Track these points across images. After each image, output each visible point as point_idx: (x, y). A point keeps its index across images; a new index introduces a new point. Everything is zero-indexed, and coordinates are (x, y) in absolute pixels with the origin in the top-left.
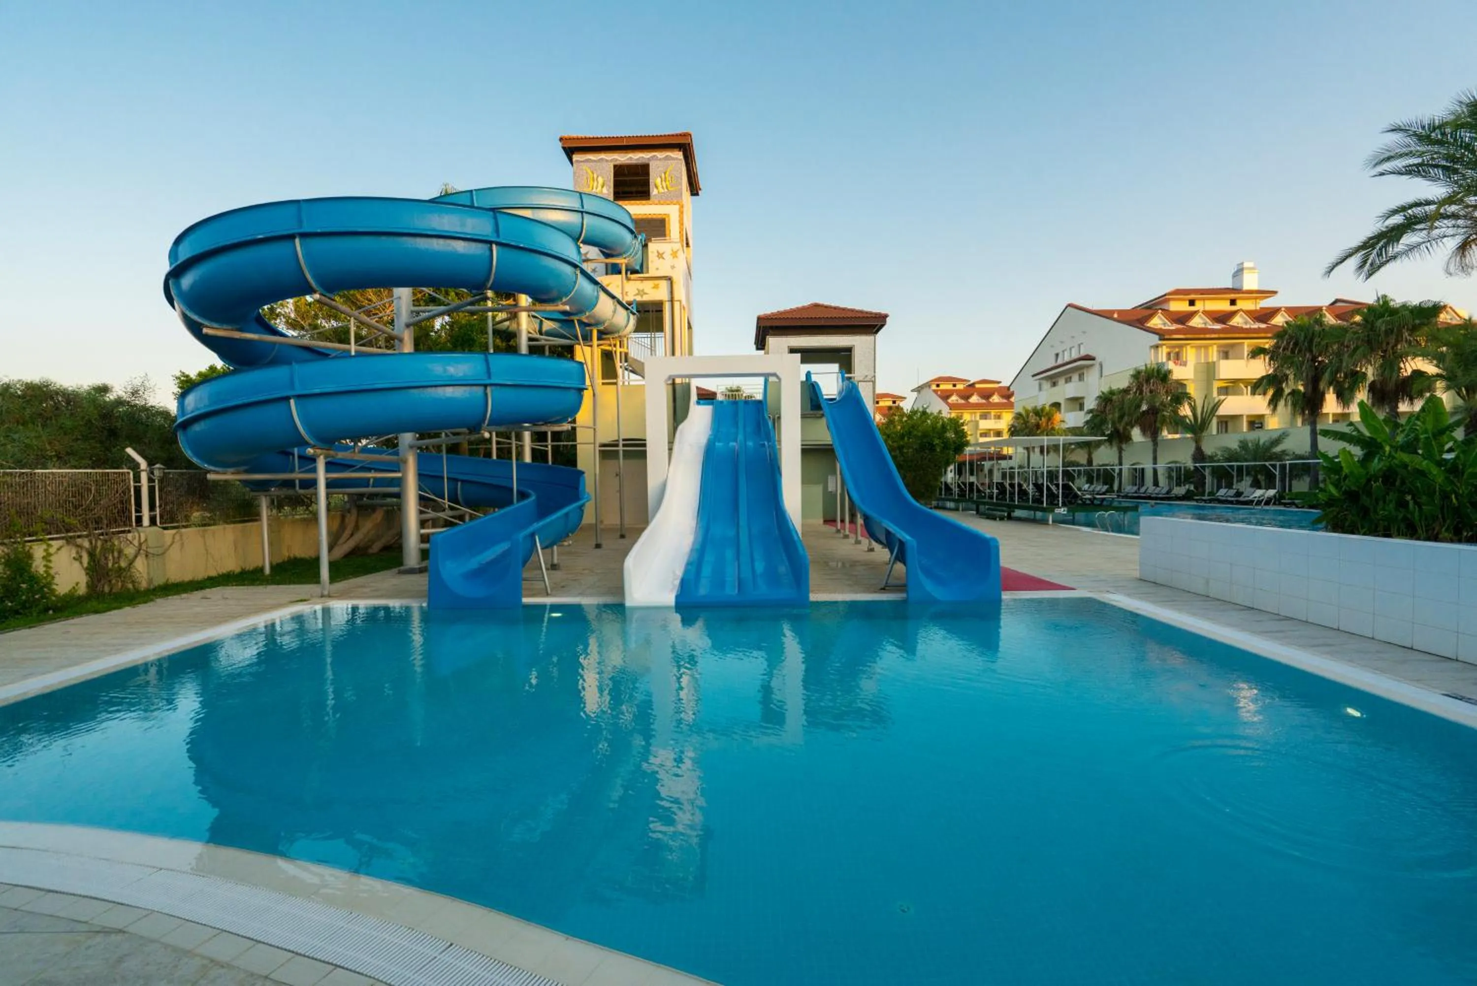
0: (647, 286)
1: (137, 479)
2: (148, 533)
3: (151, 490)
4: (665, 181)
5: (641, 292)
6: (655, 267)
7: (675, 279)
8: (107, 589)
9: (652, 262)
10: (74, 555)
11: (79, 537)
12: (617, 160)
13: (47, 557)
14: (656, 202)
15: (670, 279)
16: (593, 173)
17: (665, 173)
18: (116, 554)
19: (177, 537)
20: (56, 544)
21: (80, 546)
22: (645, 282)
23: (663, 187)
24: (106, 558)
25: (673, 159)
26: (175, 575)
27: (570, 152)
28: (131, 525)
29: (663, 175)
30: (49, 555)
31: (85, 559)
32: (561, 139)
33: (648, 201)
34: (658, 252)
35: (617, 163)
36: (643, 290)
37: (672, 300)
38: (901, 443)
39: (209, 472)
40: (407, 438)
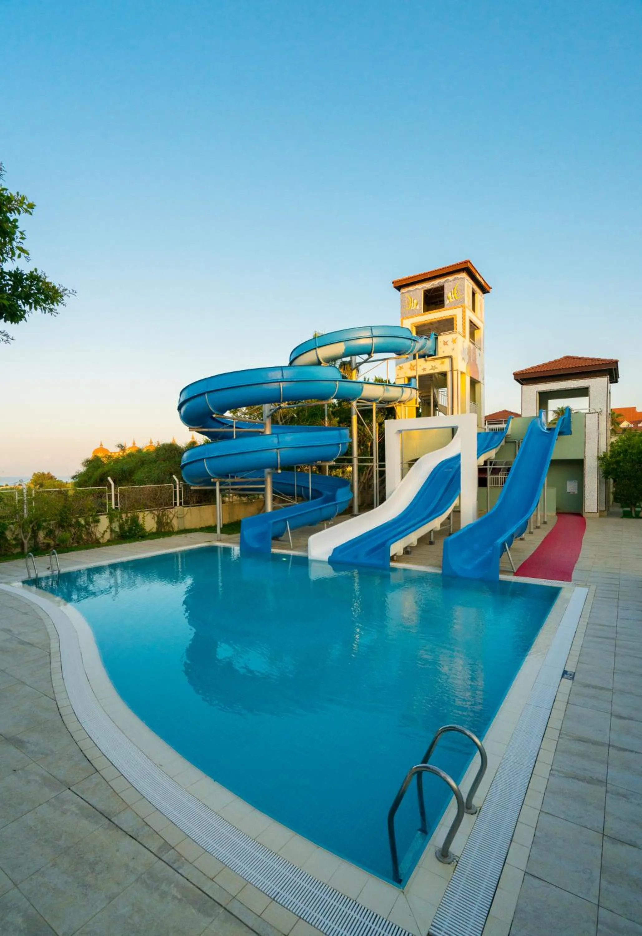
0: (437, 363)
1: (175, 487)
2: (178, 508)
3: (180, 492)
4: (454, 294)
5: (433, 368)
6: (442, 351)
7: (454, 357)
8: (163, 530)
9: (441, 348)
10: (152, 517)
11: (154, 510)
12: (425, 287)
13: (144, 518)
14: (448, 308)
15: (450, 357)
16: (411, 298)
17: (454, 289)
18: (166, 517)
19: (189, 510)
20: (147, 513)
21: (154, 514)
22: (436, 361)
23: (452, 298)
24: (163, 518)
25: (459, 279)
26: (188, 526)
27: (399, 288)
28: (172, 505)
29: (452, 291)
30: (144, 516)
31: (156, 518)
32: (393, 283)
33: (444, 309)
34: (444, 342)
35: (426, 289)
36: (435, 366)
37: (452, 370)
38: (618, 458)
39: (191, 486)
40: (267, 470)
